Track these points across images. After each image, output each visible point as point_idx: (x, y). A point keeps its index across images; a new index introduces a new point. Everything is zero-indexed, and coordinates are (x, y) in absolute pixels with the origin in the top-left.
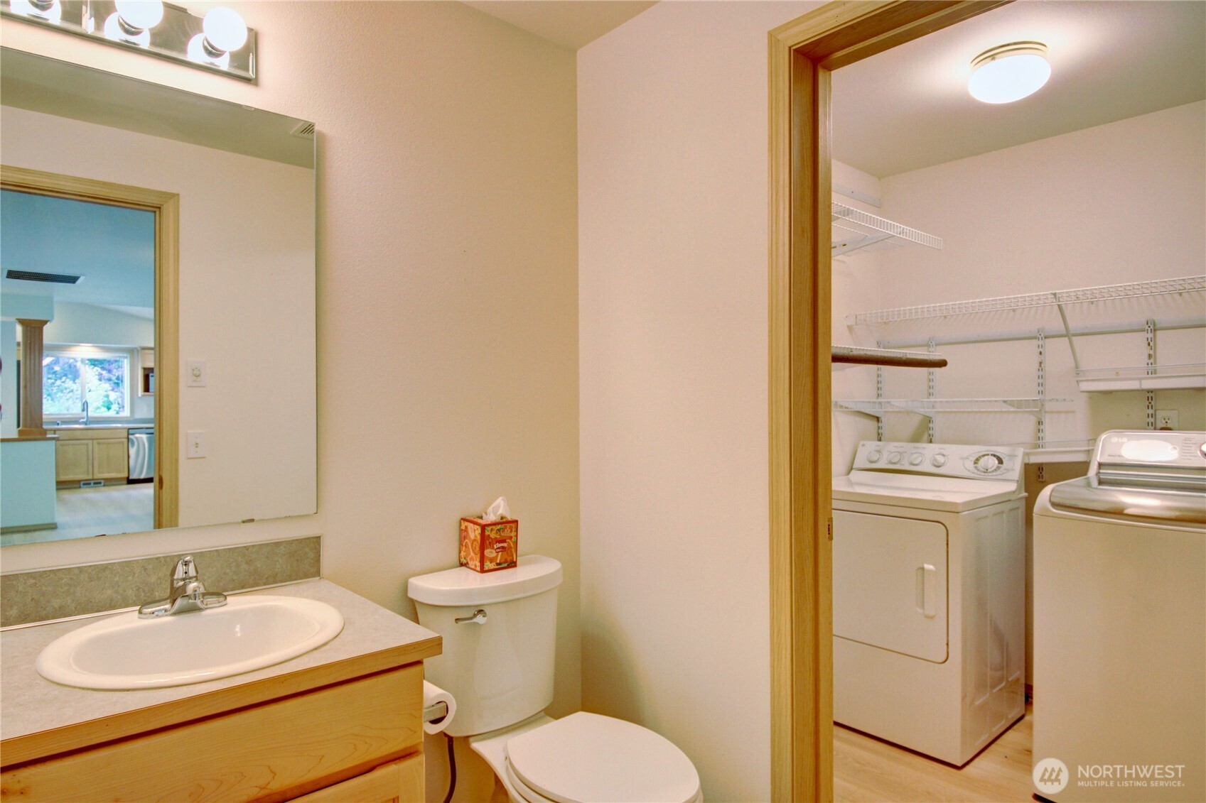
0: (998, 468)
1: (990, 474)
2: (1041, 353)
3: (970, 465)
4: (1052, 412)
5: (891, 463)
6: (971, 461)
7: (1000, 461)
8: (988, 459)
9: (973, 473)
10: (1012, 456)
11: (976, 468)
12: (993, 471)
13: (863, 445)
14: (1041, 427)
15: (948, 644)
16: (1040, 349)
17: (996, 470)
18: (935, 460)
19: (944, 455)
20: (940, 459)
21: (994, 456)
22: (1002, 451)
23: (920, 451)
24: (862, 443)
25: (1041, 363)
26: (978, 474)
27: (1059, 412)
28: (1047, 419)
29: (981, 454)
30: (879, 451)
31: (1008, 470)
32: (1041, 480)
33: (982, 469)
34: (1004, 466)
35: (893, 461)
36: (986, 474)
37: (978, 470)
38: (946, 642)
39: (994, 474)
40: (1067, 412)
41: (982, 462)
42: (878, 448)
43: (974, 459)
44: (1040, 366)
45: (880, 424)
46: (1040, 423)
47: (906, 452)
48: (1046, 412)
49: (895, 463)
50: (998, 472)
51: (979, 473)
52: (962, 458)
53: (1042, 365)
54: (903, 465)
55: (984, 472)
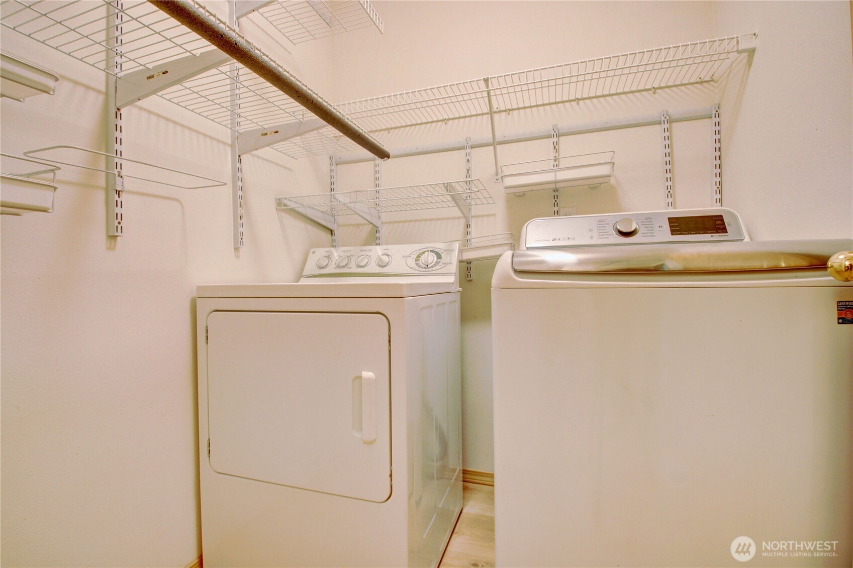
0: (437, 263)
1: (430, 269)
2: (468, 161)
3: (412, 262)
4: (476, 216)
5: (339, 267)
6: (413, 258)
7: (439, 256)
8: (428, 255)
9: (415, 270)
10: (449, 251)
11: (417, 264)
12: (433, 266)
13: (314, 252)
14: (469, 230)
15: (391, 476)
16: (468, 157)
17: (435, 265)
18: (381, 260)
19: (388, 255)
20: (385, 259)
21: (432, 251)
22: (440, 246)
23: (368, 253)
24: (312, 250)
25: (468, 170)
26: (418, 271)
27: (483, 216)
28: (473, 222)
29: (421, 251)
30: (328, 257)
31: (446, 264)
32: (469, 279)
33: (423, 266)
34: (442, 261)
35: (341, 265)
36: (427, 270)
37: (419, 267)
38: (389, 473)
39: (434, 269)
40: (488, 216)
41: (423, 258)
42: (327, 254)
43: (415, 256)
44: (468, 173)
45: (334, 238)
46: (468, 226)
47: (353, 256)
48: (472, 217)
49: (343, 267)
50: (438, 267)
51: (420, 269)
52: (404, 257)
53: (470, 172)
54: (350, 268)
55: (425, 268)
